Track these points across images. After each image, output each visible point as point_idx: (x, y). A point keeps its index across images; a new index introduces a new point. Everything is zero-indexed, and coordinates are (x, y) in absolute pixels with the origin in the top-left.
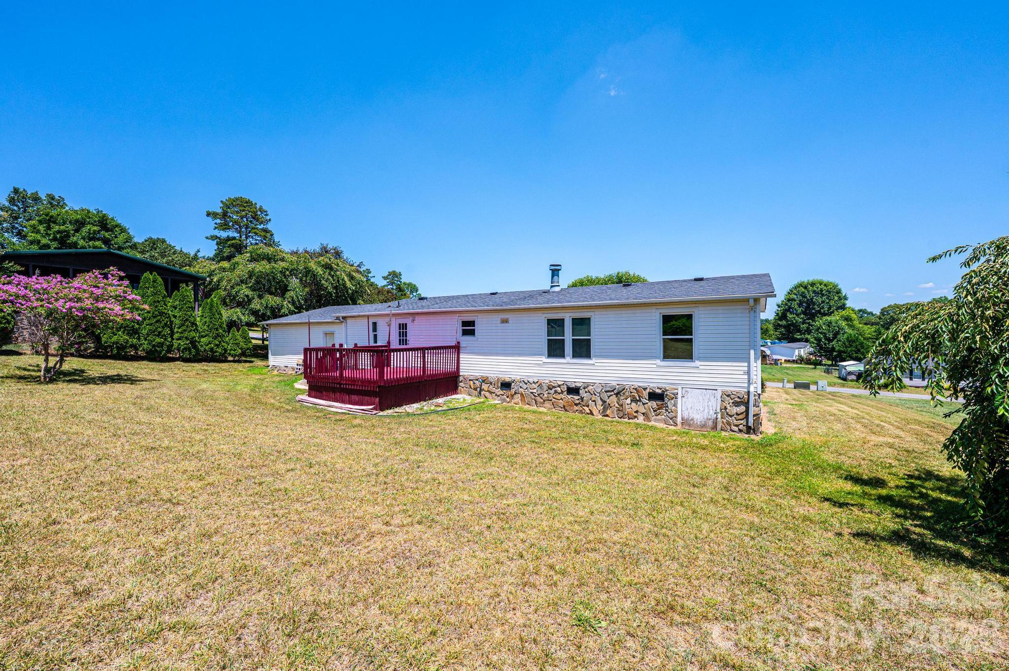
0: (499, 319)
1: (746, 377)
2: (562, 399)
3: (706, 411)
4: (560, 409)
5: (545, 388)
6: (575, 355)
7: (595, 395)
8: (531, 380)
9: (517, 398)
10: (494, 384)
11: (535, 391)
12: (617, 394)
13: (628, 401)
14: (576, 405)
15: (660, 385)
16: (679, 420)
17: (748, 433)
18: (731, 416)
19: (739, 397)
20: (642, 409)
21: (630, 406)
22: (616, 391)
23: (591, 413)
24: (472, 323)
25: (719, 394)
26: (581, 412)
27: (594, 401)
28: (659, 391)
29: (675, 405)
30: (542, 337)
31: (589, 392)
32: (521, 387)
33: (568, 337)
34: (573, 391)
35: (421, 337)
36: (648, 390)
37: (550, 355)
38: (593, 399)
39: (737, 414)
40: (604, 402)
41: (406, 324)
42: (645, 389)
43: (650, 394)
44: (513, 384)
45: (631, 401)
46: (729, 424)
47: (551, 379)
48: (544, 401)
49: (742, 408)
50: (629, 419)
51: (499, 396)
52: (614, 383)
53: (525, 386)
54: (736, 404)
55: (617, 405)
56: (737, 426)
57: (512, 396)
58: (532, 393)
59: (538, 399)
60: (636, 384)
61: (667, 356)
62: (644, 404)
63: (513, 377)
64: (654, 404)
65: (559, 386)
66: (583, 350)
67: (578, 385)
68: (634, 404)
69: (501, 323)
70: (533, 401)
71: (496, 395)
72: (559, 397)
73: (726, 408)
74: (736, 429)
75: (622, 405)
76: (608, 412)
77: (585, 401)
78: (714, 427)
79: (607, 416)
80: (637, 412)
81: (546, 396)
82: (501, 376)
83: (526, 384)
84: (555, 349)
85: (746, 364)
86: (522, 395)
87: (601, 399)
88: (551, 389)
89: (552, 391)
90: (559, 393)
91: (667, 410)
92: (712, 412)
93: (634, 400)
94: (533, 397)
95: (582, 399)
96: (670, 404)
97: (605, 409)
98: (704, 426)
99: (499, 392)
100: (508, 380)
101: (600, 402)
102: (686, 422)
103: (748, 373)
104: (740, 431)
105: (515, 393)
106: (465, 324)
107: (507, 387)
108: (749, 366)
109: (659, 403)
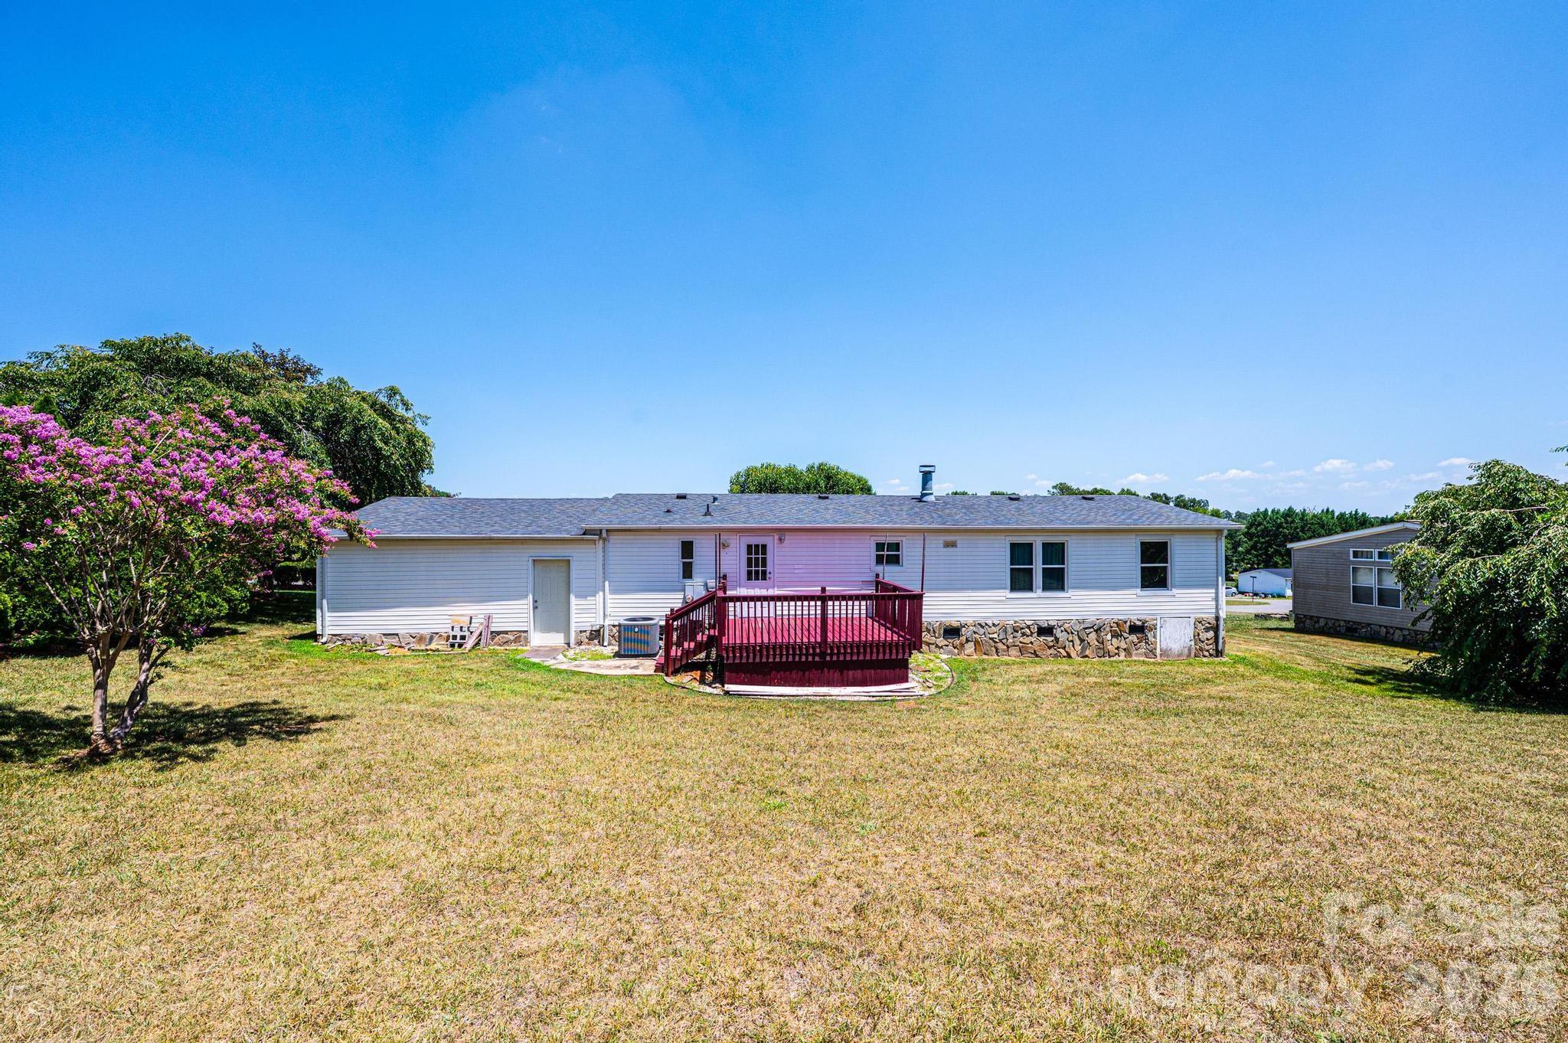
0: (942, 542)
1: (1214, 603)
2: (1032, 643)
3: (1183, 638)
4: (1030, 655)
5: (1010, 630)
6: (1045, 588)
7: (1072, 633)
8: (990, 623)
9: (970, 648)
10: (934, 632)
11: (995, 636)
12: (1096, 631)
13: (1109, 637)
14: (1050, 648)
15: (1139, 617)
16: (1158, 652)
17: (1217, 656)
18: (1203, 642)
19: (1209, 623)
20: (1123, 645)
21: (1112, 644)
22: (1095, 628)
23: (1069, 656)
24: (896, 546)
25: (1192, 621)
26: (1056, 656)
27: (1072, 641)
28: (1139, 623)
29: (1155, 637)
30: (1002, 565)
31: (1066, 631)
32: (975, 633)
33: (1038, 567)
34: (1046, 631)
35: (796, 567)
36: (1128, 623)
37: (1014, 588)
38: (1071, 639)
39: (1208, 639)
40: (1082, 641)
41: (764, 547)
42: (1125, 622)
43: (1130, 626)
44: (963, 629)
45: (1112, 636)
46: (1201, 649)
47: (1016, 619)
48: (1008, 647)
49: (1211, 634)
50: (1110, 656)
51: (942, 647)
52: (1093, 618)
53: (982, 631)
54: (1207, 630)
55: (1097, 643)
56: (1208, 651)
57: (962, 645)
58: (990, 639)
59: (1000, 646)
60: (1116, 618)
61: (1144, 586)
62: (1125, 639)
63: (963, 620)
64: (1134, 638)
65: (1028, 627)
66: (1055, 580)
67: (1052, 623)
68: (1114, 640)
69: (944, 547)
70: (993, 649)
71: (937, 646)
72: (1027, 640)
73: (1199, 635)
74: (1207, 654)
75: (1103, 643)
76: (1087, 652)
77: (1060, 643)
78: (1189, 656)
79: (1086, 656)
80: (1118, 648)
81: (1011, 640)
82: (944, 620)
83: (983, 627)
84: (1021, 581)
85: (1213, 591)
86: (977, 643)
87: (1079, 638)
88: (1017, 632)
89: (1019, 634)
90: (1028, 636)
91: (1146, 643)
92: (1187, 640)
93: (1115, 635)
94: (993, 644)
95: (1057, 639)
96: (1150, 635)
97: (1083, 649)
98: (1179, 655)
99: (941, 642)
100: (955, 624)
101: (1077, 642)
102: (1165, 653)
103: (1217, 599)
104: (1211, 655)
105: (967, 641)
106: (880, 546)
107: (953, 635)
108: (1217, 593)
109: (1139, 635)
